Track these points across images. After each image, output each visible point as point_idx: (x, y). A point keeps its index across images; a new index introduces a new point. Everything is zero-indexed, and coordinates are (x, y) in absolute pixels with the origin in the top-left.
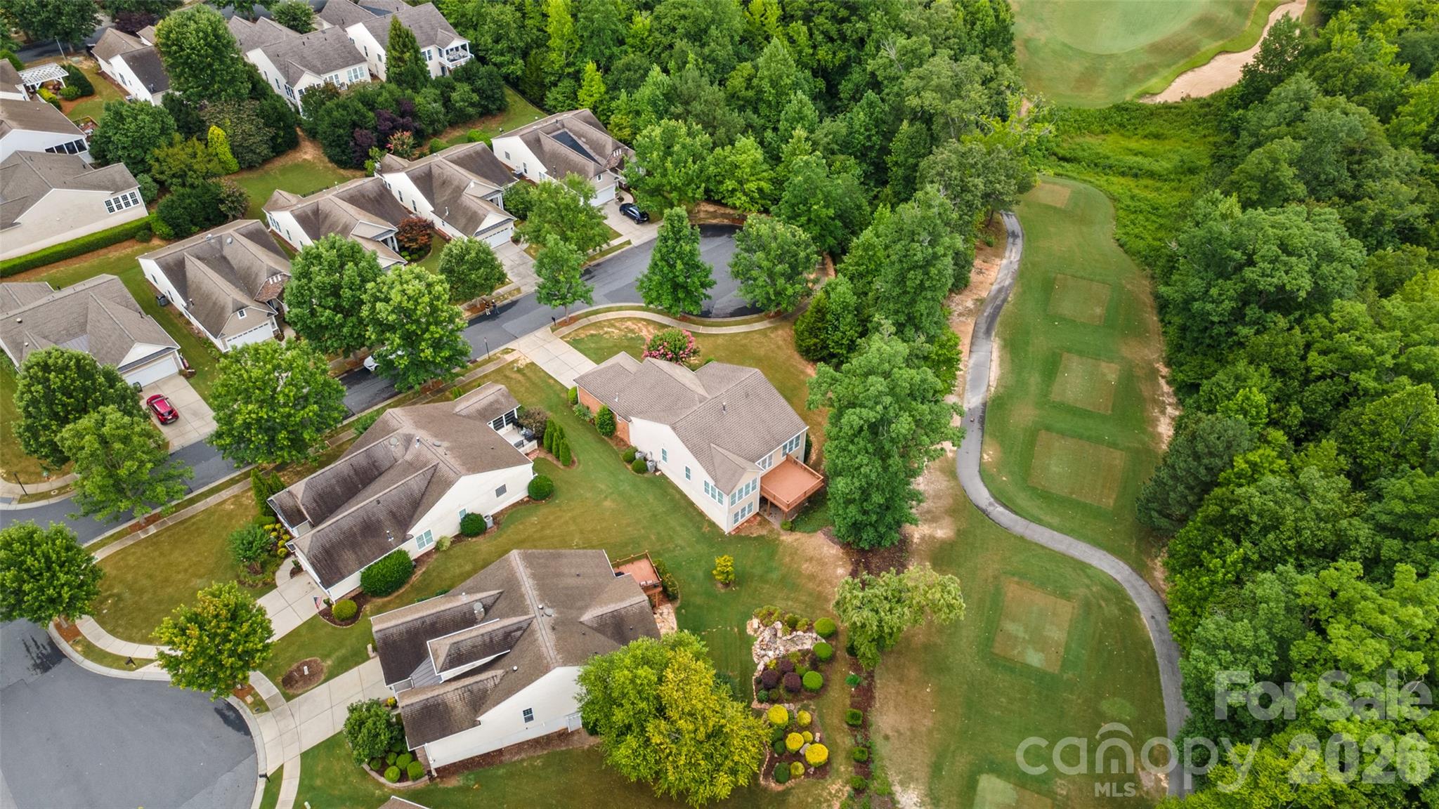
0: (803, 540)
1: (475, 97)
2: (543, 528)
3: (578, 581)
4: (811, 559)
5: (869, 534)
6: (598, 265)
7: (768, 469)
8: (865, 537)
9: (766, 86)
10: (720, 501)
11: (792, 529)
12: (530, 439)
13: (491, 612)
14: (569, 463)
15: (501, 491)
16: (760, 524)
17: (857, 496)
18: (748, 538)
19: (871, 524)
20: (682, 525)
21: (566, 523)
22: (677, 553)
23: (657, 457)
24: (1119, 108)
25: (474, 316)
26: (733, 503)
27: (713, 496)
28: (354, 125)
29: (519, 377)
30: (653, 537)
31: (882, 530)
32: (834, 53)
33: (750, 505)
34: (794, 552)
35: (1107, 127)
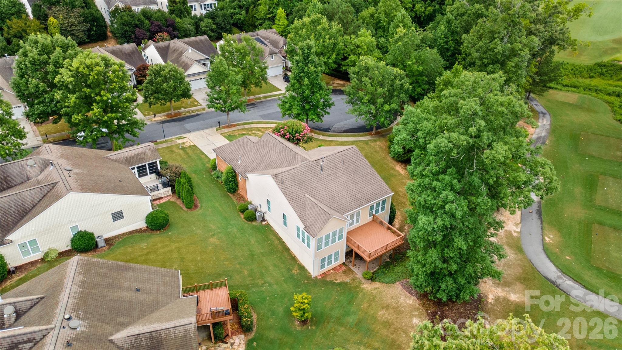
0: (382, 289)
1: (214, 27)
2: (148, 254)
3: (134, 295)
4: (388, 307)
5: (447, 284)
6: (261, 102)
7: (356, 225)
8: (443, 286)
9: (382, 16)
10: (308, 245)
11: (372, 279)
12: (165, 185)
13: (22, 319)
14: (191, 205)
15: (118, 216)
16: (344, 272)
17: (439, 238)
18: (332, 283)
19: (451, 274)
20: (275, 265)
21: (171, 251)
22: (263, 289)
23: (264, 208)
24: (601, 65)
25: (168, 119)
26: (319, 247)
27: (303, 241)
28: (136, 26)
29: (181, 152)
30: (246, 272)
31: (462, 281)
32: (425, 8)
33: (337, 254)
34: (372, 300)
35: (592, 74)
